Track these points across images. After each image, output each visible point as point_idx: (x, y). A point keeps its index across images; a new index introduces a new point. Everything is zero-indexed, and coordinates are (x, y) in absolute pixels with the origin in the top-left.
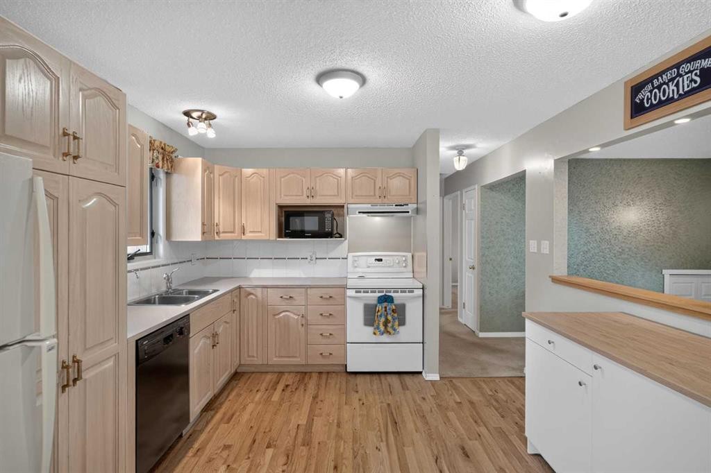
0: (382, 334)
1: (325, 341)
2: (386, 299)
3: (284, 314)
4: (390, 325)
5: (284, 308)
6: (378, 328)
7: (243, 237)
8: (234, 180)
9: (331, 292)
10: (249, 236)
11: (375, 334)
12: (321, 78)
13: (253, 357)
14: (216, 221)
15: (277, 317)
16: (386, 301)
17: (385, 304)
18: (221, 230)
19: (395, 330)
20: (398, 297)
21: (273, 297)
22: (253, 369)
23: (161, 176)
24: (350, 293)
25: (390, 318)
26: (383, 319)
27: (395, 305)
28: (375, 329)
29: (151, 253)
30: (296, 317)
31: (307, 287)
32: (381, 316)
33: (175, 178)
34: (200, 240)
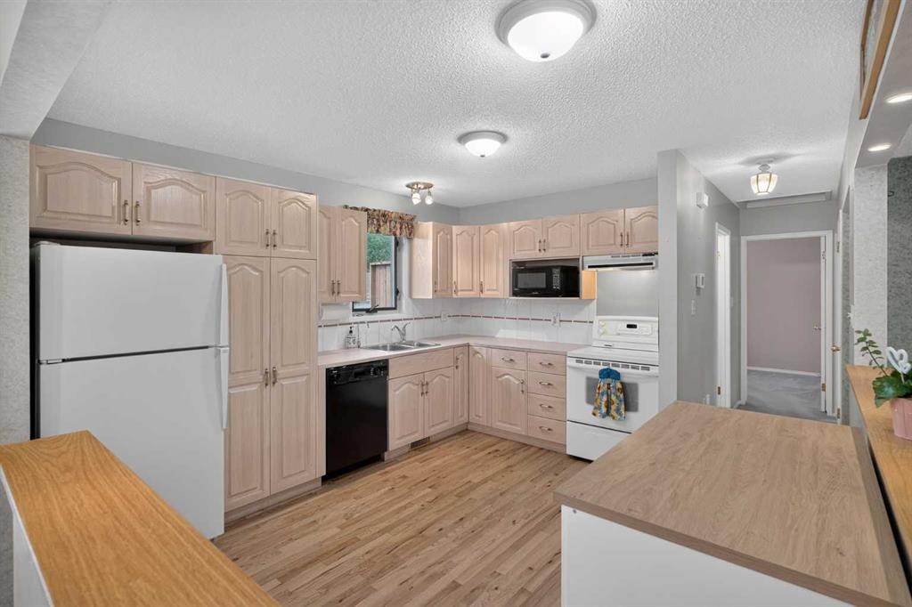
0: (603, 417)
1: (544, 414)
2: (608, 374)
3: (506, 377)
4: (613, 407)
5: (507, 370)
6: (599, 408)
7: (482, 296)
8: (472, 238)
9: (551, 358)
10: (486, 294)
11: (594, 414)
12: (463, 138)
13: (479, 417)
14: (454, 280)
15: (500, 379)
16: (609, 377)
17: (609, 380)
18: (459, 288)
19: (620, 414)
20: (628, 375)
21: (497, 358)
22: (479, 429)
23: (405, 242)
24: (571, 362)
25: (613, 398)
26: (605, 398)
27: (622, 384)
28: (595, 408)
29: (395, 308)
30: (517, 382)
31: (528, 351)
32: (603, 395)
33: (416, 241)
34: (431, 297)
